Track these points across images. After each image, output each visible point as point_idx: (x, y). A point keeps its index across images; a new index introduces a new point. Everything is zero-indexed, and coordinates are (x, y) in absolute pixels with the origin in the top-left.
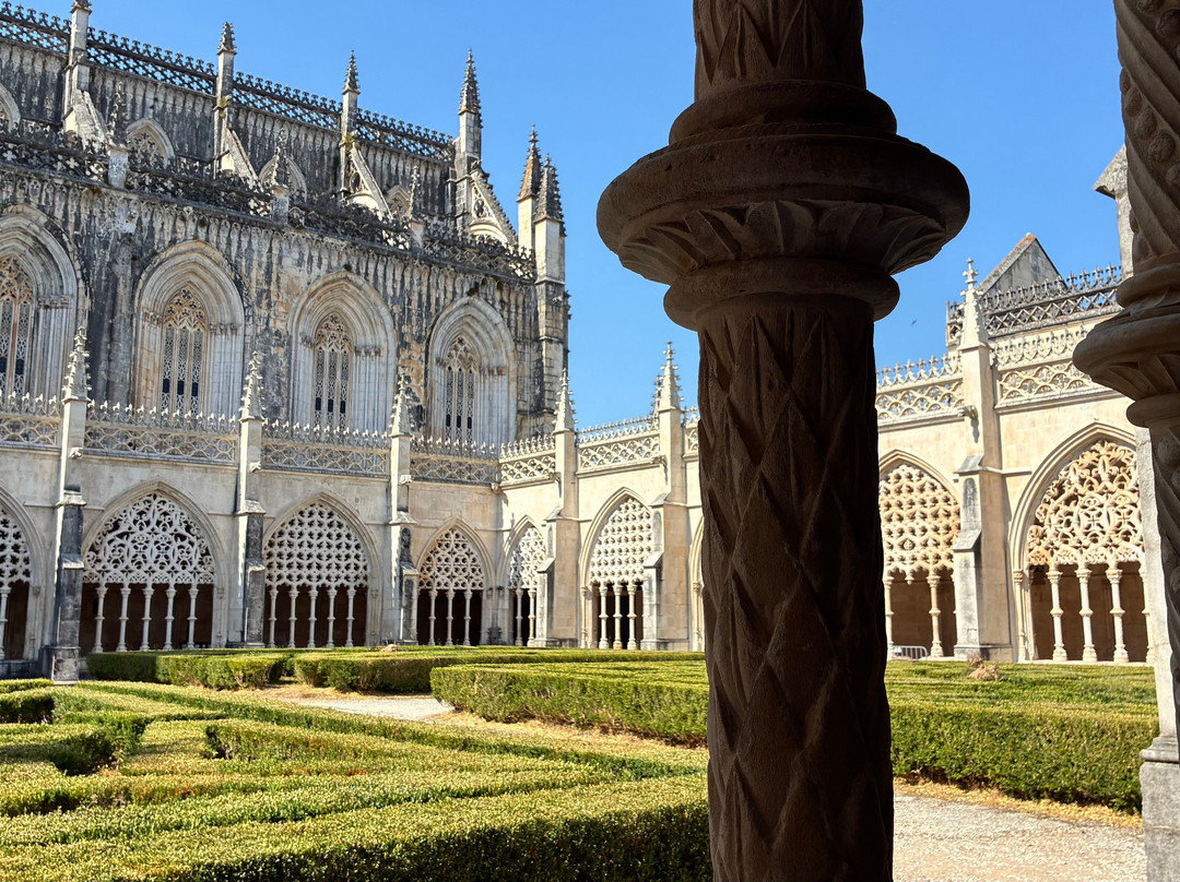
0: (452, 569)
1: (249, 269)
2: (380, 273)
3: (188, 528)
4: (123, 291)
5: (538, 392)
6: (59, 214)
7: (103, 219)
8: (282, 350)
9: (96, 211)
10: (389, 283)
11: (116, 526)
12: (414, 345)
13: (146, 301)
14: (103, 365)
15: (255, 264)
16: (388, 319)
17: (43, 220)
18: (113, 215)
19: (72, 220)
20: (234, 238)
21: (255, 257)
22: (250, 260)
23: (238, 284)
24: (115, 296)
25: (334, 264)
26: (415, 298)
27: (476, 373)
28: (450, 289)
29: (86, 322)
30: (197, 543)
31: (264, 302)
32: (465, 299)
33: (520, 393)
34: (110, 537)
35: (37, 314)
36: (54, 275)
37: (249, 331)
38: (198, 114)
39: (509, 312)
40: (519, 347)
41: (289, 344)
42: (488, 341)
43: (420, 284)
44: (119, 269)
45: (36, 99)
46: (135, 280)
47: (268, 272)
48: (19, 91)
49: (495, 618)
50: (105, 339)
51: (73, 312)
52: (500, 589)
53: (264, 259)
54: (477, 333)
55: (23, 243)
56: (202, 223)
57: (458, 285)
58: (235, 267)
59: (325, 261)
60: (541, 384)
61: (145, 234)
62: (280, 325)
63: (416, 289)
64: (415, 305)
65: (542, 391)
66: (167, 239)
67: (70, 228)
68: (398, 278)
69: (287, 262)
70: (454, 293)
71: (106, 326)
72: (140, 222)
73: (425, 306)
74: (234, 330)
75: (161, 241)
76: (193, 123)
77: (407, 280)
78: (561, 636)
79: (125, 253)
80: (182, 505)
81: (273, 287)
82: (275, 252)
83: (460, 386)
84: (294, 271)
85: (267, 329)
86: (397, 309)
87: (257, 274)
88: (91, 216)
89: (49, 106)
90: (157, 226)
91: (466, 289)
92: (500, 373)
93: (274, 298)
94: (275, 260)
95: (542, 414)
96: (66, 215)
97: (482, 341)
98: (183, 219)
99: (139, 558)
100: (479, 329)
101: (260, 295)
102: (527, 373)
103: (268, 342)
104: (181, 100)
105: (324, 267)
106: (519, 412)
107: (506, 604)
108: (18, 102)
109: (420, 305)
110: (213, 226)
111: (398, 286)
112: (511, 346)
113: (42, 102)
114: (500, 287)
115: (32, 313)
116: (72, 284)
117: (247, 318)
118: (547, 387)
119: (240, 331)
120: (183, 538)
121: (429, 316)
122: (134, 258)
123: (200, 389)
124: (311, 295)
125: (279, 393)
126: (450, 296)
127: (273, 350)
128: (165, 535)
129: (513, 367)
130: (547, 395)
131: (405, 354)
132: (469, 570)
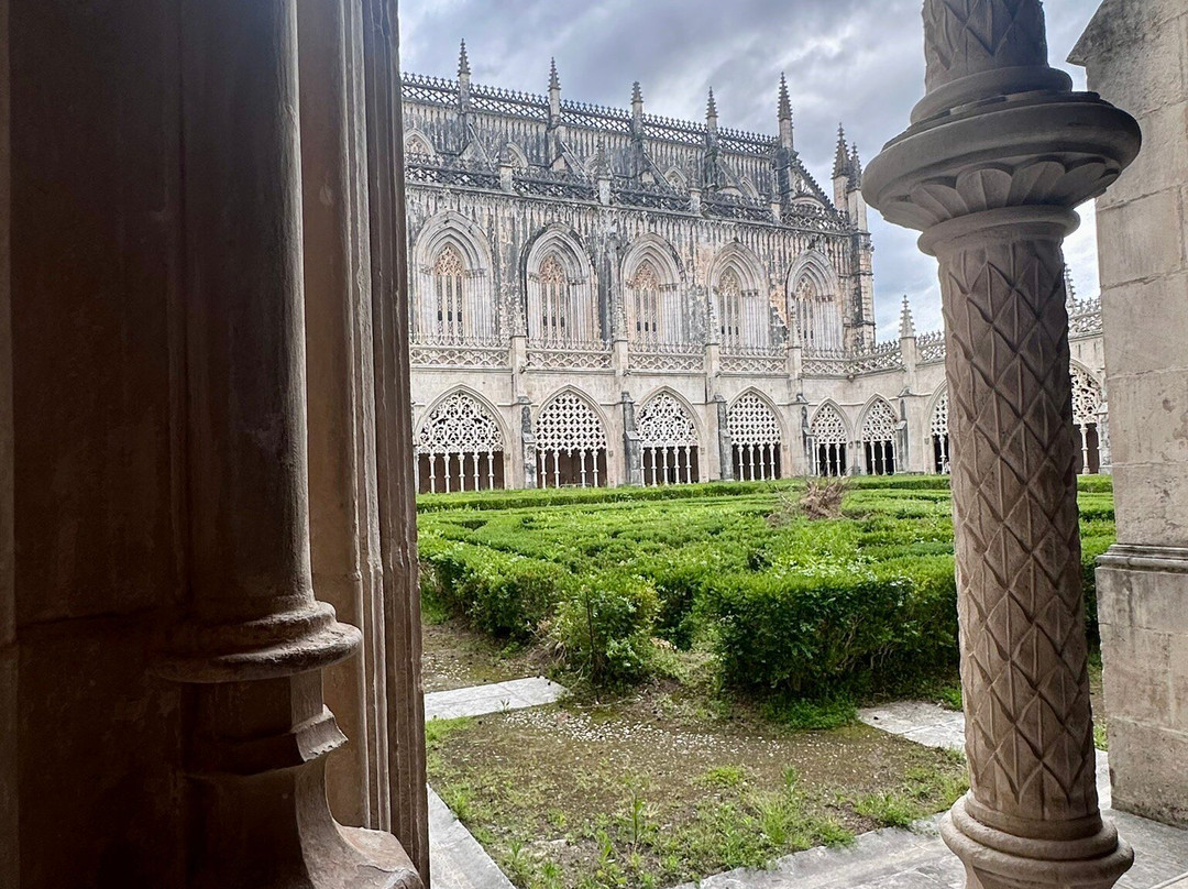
0: (827, 431)
1: (680, 247)
2: (755, 241)
3: (681, 413)
4: (614, 270)
5: (857, 310)
6: (576, 226)
7: (599, 225)
8: (703, 298)
9: (595, 221)
10: (761, 246)
11: (645, 414)
12: (778, 286)
13: (627, 275)
14: (608, 317)
15: (683, 244)
16: (761, 270)
17: (568, 230)
18: (604, 222)
19: (583, 228)
20: (670, 227)
21: (683, 239)
22: (680, 241)
23: (676, 258)
24: (610, 272)
25: (728, 238)
26: (776, 254)
27: (814, 301)
28: (797, 246)
29: (597, 291)
30: (687, 421)
31: (691, 267)
32: (807, 250)
33: (844, 313)
34: (643, 420)
35: (568, 289)
36: (576, 264)
37: (684, 287)
38: (623, 147)
39: (834, 257)
40: (842, 280)
41: (707, 293)
42: (821, 279)
43: (779, 245)
44: (610, 256)
45: (535, 152)
46: (620, 261)
47: (691, 248)
48: (526, 148)
49: (856, 461)
50: (607, 301)
51: (588, 285)
52: (858, 442)
53: (688, 240)
54: (813, 274)
55: (558, 246)
56: (652, 222)
57: (802, 242)
58: (672, 248)
59: (722, 237)
60: (860, 305)
61: (622, 232)
62: (701, 282)
63: (777, 248)
64: (776, 259)
65: (861, 310)
66: (634, 233)
67: (583, 233)
68: (766, 242)
69: (701, 240)
70: (800, 248)
71: (607, 293)
72: (619, 226)
73: (783, 259)
74: (674, 288)
75: (631, 235)
76: (621, 152)
77: (771, 243)
78: (914, 470)
79: (613, 245)
80: (677, 399)
81: (695, 257)
82: (694, 234)
83: (805, 310)
84: (706, 246)
85: (694, 285)
86: (767, 264)
87: (685, 250)
88: (593, 225)
89: (542, 155)
90: (628, 226)
91: (807, 245)
92: (830, 300)
93: (696, 265)
94: (694, 240)
95: (862, 326)
96: (580, 226)
97: (817, 278)
98: (642, 220)
99: (658, 432)
100: (814, 271)
101: (688, 263)
102: (848, 297)
103: (695, 293)
104: (612, 139)
105: (722, 240)
106: (844, 325)
107: (863, 451)
108: (526, 155)
109: (780, 259)
110: (658, 222)
111: (766, 248)
112: (836, 281)
113: (538, 153)
114: (828, 242)
115: (565, 289)
116: (587, 270)
117: (682, 279)
118: (864, 306)
119: (678, 288)
120: (680, 419)
121: (785, 266)
122: (618, 248)
123: (657, 327)
124: (716, 260)
125: (703, 325)
126: (797, 250)
127: (698, 298)
128: (670, 418)
129: (838, 295)
130: (864, 312)
131: (773, 293)
132: (837, 431)
